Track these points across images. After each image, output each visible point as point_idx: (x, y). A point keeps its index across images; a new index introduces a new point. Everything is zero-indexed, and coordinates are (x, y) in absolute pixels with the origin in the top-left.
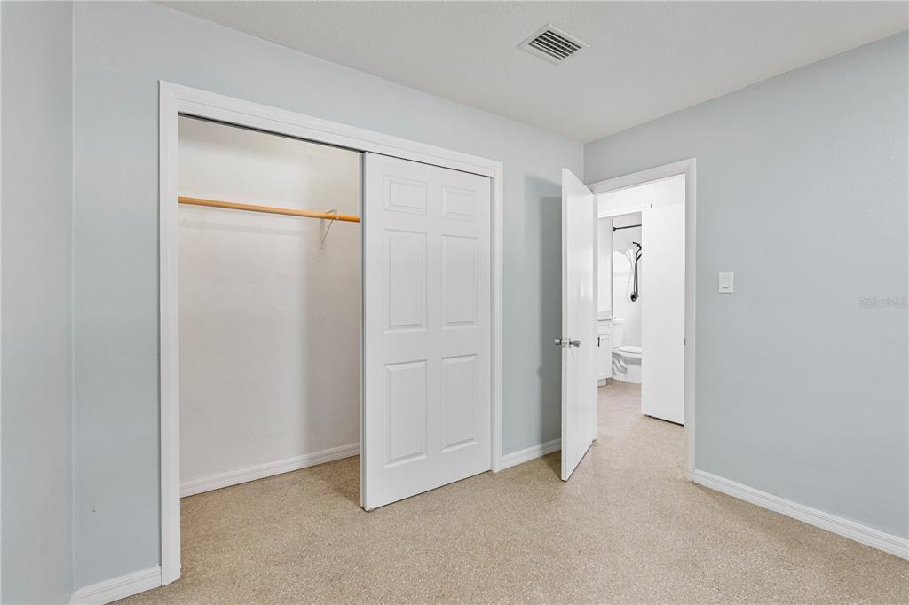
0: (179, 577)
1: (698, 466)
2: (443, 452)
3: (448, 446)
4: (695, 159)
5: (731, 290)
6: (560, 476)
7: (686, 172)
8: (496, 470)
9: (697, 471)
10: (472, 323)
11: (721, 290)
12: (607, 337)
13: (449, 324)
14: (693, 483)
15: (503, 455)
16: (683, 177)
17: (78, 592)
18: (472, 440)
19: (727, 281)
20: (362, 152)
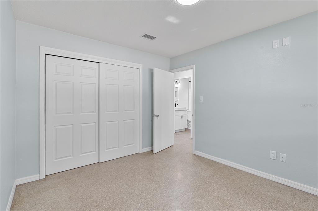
0: (44, 178)
1: (195, 150)
2: (124, 147)
3: (125, 145)
4: (194, 65)
5: (202, 101)
6: (153, 152)
7: (192, 68)
8: (140, 153)
9: (195, 151)
10: (133, 110)
11: (200, 101)
12: (185, 115)
13: (125, 111)
14: (194, 154)
15: (143, 148)
16: (192, 70)
17: (16, 180)
18: (133, 144)
19: (201, 99)
20: (99, 63)
